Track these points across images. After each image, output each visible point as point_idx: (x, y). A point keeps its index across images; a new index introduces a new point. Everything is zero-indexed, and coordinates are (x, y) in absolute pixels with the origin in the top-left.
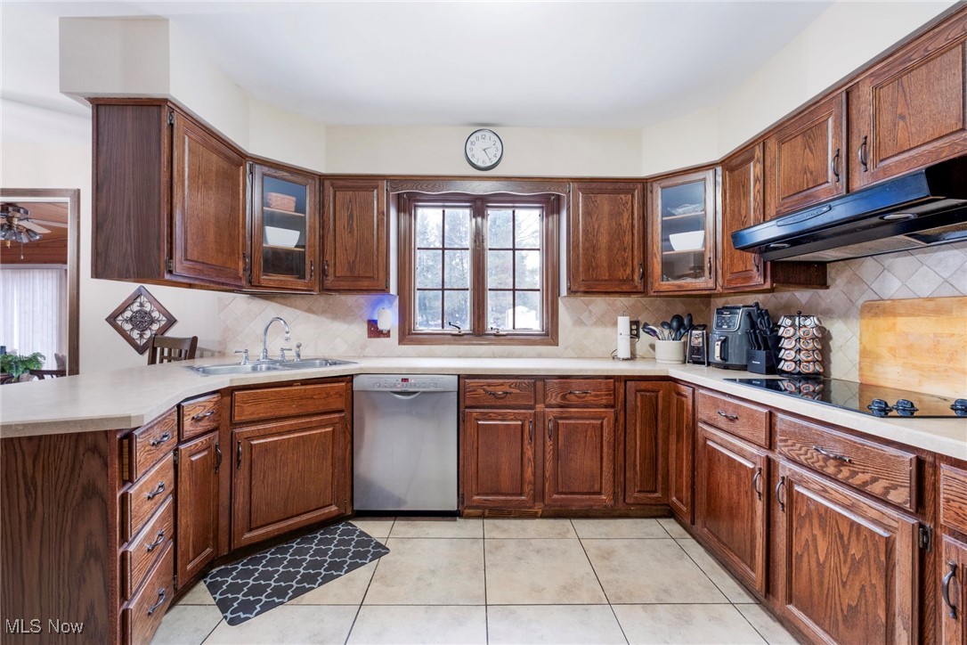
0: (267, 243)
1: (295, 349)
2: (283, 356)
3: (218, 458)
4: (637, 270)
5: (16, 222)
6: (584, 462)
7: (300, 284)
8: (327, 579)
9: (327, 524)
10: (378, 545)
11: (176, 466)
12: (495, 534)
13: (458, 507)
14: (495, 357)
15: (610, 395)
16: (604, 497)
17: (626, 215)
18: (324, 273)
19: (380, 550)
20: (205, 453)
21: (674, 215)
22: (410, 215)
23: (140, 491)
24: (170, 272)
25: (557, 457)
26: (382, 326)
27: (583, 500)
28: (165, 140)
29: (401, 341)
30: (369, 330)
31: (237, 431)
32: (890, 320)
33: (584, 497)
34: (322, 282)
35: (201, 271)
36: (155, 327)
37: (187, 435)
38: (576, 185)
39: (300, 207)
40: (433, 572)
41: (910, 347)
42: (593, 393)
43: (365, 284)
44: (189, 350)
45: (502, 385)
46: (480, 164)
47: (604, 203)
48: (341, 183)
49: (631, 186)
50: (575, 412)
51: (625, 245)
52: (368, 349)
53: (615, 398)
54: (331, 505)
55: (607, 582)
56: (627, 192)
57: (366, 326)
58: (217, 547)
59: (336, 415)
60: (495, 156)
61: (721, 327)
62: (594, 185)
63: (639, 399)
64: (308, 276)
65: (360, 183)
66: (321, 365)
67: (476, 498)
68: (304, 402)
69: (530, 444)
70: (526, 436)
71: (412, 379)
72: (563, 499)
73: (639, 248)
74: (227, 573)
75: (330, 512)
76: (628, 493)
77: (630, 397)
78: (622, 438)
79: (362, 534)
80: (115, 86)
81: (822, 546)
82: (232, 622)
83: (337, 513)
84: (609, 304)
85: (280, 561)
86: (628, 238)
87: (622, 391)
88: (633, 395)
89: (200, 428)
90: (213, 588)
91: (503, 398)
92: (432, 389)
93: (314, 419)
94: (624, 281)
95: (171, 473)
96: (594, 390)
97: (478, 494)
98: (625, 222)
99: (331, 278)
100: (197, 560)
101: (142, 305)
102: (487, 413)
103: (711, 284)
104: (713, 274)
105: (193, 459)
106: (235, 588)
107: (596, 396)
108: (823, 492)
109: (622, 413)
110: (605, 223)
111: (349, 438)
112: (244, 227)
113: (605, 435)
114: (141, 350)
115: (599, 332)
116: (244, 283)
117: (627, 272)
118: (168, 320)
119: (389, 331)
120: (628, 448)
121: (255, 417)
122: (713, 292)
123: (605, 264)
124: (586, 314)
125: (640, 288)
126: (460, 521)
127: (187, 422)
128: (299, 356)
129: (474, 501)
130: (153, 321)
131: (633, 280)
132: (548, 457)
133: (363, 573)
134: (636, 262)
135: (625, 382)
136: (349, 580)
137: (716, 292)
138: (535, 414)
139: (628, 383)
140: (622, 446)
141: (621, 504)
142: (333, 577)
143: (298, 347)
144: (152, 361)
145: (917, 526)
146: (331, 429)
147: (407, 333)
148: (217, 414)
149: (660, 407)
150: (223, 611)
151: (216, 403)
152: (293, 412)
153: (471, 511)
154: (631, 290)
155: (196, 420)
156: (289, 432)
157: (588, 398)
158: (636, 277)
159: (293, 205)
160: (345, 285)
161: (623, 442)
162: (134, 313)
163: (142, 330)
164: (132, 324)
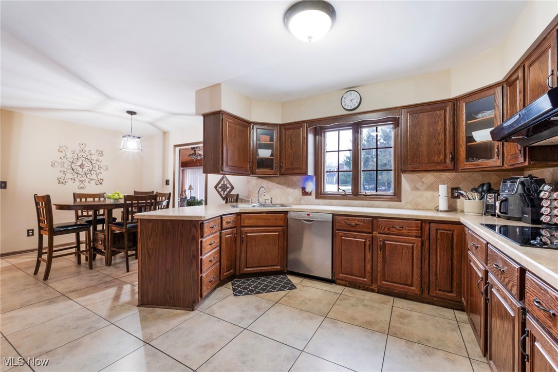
0: (259, 156)
1: (270, 200)
2: (265, 202)
3: (236, 238)
4: (448, 156)
5: (197, 152)
6: (401, 266)
7: (271, 172)
8: (268, 291)
9: (276, 273)
10: (293, 285)
11: (221, 238)
12: (348, 294)
13: (332, 277)
14: (363, 207)
15: (418, 230)
16: (414, 288)
17: (441, 123)
18: (281, 167)
19: (293, 287)
20: (231, 235)
21: (477, 119)
22: (321, 136)
23: (206, 241)
24: (222, 171)
25: (384, 261)
26: (308, 190)
27: (401, 288)
28: (221, 125)
29: (317, 197)
30: (302, 192)
31: (242, 229)
33: (401, 286)
34: (280, 171)
35: (233, 169)
36: (228, 190)
37: (224, 227)
38: (405, 110)
39: (272, 140)
40: (310, 300)
42: (407, 228)
43: (297, 171)
44: (237, 199)
45: (354, 220)
46: (349, 108)
47: (425, 118)
48: (287, 127)
49: (444, 105)
50: (395, 238)
51: (440, 141)
52: (302, 201)
53: (422, 232)
54: (277, 265)
55: (394, 327)
56: (439, 109)
57: (301, 190)
58: (235, 270)
59: (280, 228)
60: (357, 103)
61: (504, 191)
62: (417, 108)
63: (439, 235)
64: (274, 169)
65: (296, 126)
66: (280, 206)
67: (341, 275)
68: (267, 221)
69: (369, 252)
70: (367, 247)
71: (312, 215)
72: (389, 285)
73: (450, 143)
74: (238, 281)
75: (277, 268)
76: (431, 290)
77: (433, 233)
78: (427, 256)
79: (289, 280)
80: (208, 110)
82: (235, 295)
83: (280, 269)
84: (437, 178)
85: (255, 282)
86: (442, 137)
87: (427, 229)
88: (435, 232)
89: (229, 226)
90: (233, 284)
91: (354, 227)
92: (320, 220)
93: (271, 228)
94: (438, 163)
95: (218, 239)
96: (407, 227)
97: (342, 273)
98: (440, 127)
99: (283, 169)
100: (228, 273)
101: (224, 182)
102: (346, 234)
103: (499, 163)
104: (501, 156)
105: (227, 236)
106: (239, 286)
107: (409, 230)
109: (427, 242)
110: (425, 129)
111: (286, 239)
112: (250, 151)
113: (415, 253)
114: (223, 199)
115: (429, 194)
116: (249, 173)
117: (441, 158)
118: (232, 187)
119: (311, 193)
120: (431, 263)
121: (248, 225)
122: (501, 168)
123: (425, 154)
124: (420, 183)
125: (451, 167)
126: (334, 285)
127: (224, 223)
128: (271, 203)
129: (340, 276)
130: (227, 188)
131: (445, 162)
132: (379, 260)
133: (282, 293)
134: (447, 151)
135: (430, 223)
136: (277, 294)
137: (503, 168)
138: (372, 236)
139: (431, 224)
140: (427, 261)
141: (426, 295)
142: (271, 291)
143: (271, 199)
144: (226, 202)
145: (520, 309)
146: (277, 233)
147: (319, 193)
148: (235, 222)
149: (455, 240)
150: (234, 292)
151: (235, 218)
152: (262, 224)
153: (340, 282)
154: (443, 169)
155: (228, 223)
156: (261, 232)
157: (404, 231)
158: (448, 161)
159: (269, 139)
160: (289, 172)
161: (427, 259)
162: (222, 185)
163: (224, 191)
164: (221, 189)
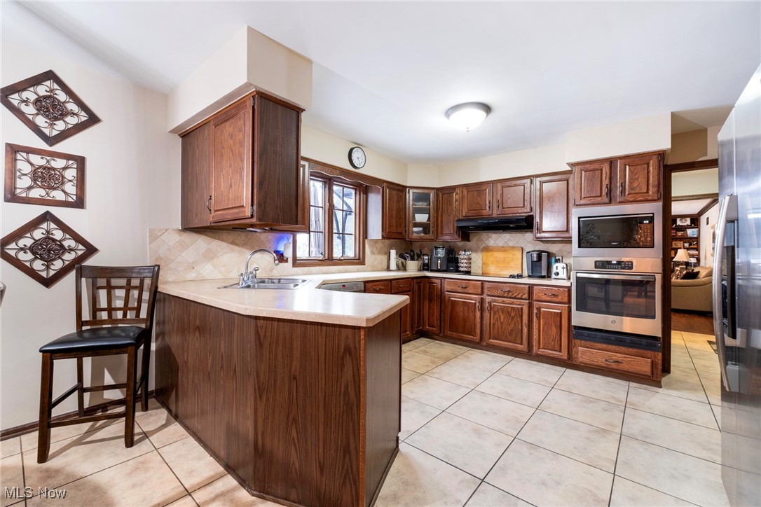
4: (404, 228)
14: (340, 273)
17: (401, 202)
21: (418, 206)
26: (284, 255)
29: (294, 265)
32: (492, 253)
38: (386, 184)
41: (497, 261)
46: (356, 165)
47: (395, 195)
49: (403, 189)
51: (401, 216)
52: (275, 271)
56: (401, 191)
60: (362, 163)
71: (347, 285)
73: (404, 218)
81: (502, 317)
84: (383, 244)
94: (400, 234)
98: (401, 205)
101: (48, 232)
103: (433, 237)
104: (434, 233)
108: (503, 302)
110: (395, 205)
115: (379, 257)
117: (401, 229)
119: (287, 259)
123: (395, 225)
124: (375, 248)
125: (405, 237)
130: (64, 250)
131: (403, 233)
134: (404, 225)
139: (414, 280)
145: (528, 302)
147: (296, 259)
154: (402, 238)
162: (36, 241)
163: (48, 262)
164: (34, 253)
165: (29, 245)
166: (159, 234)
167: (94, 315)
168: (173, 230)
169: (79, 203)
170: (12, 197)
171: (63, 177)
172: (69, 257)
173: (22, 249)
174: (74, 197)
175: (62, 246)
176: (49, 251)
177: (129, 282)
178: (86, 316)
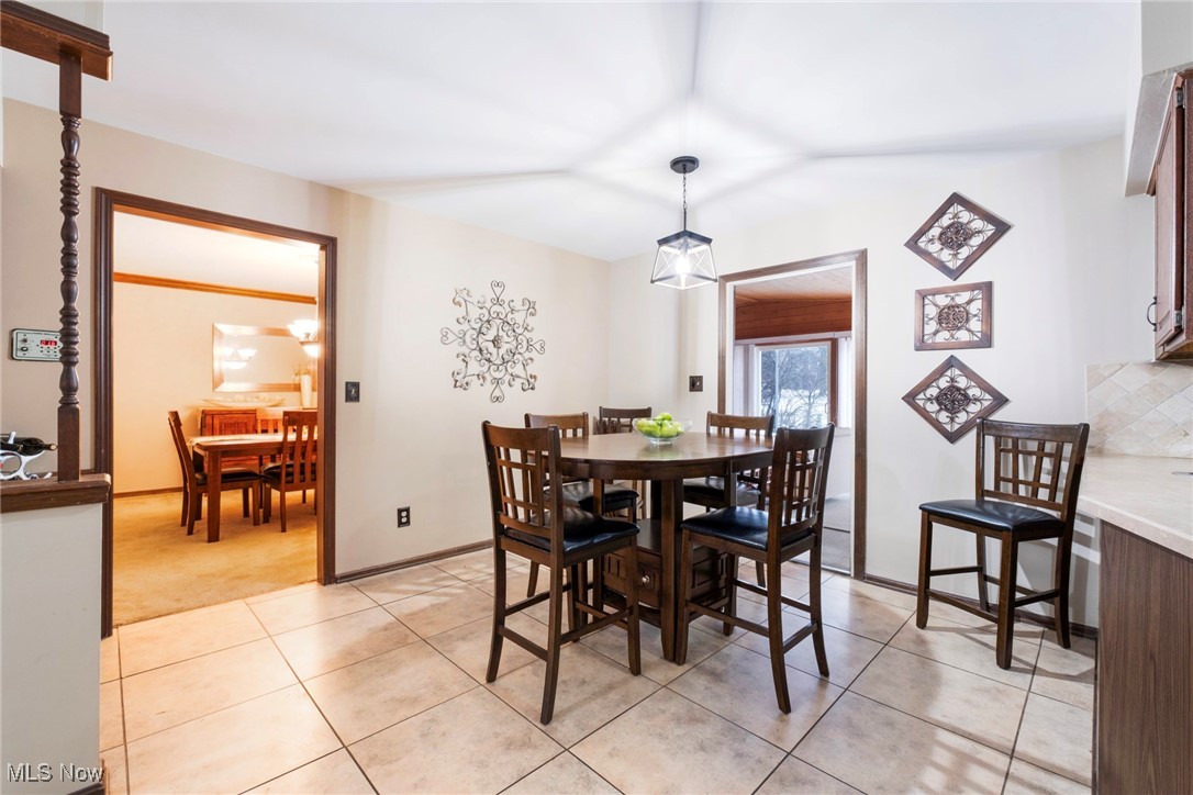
101: (953, 380)
114: (951, 436)
118: (995, 400)
130: (970, 401)
162: (942, 390)
163: (953, 412)
164: (940, 404)
165: (935, 395)
166: (1106, 373)
167: (997, 486)
168: (1136, 364)
169: (986, 341)
170: (921, 345)
171: (967, 313)
172: (974, 408)
173: (929, 399)
174: (979, 335)
175: (966, 397)
176: (953, 401)
177: (1042, 447)
178: (989, 485)
